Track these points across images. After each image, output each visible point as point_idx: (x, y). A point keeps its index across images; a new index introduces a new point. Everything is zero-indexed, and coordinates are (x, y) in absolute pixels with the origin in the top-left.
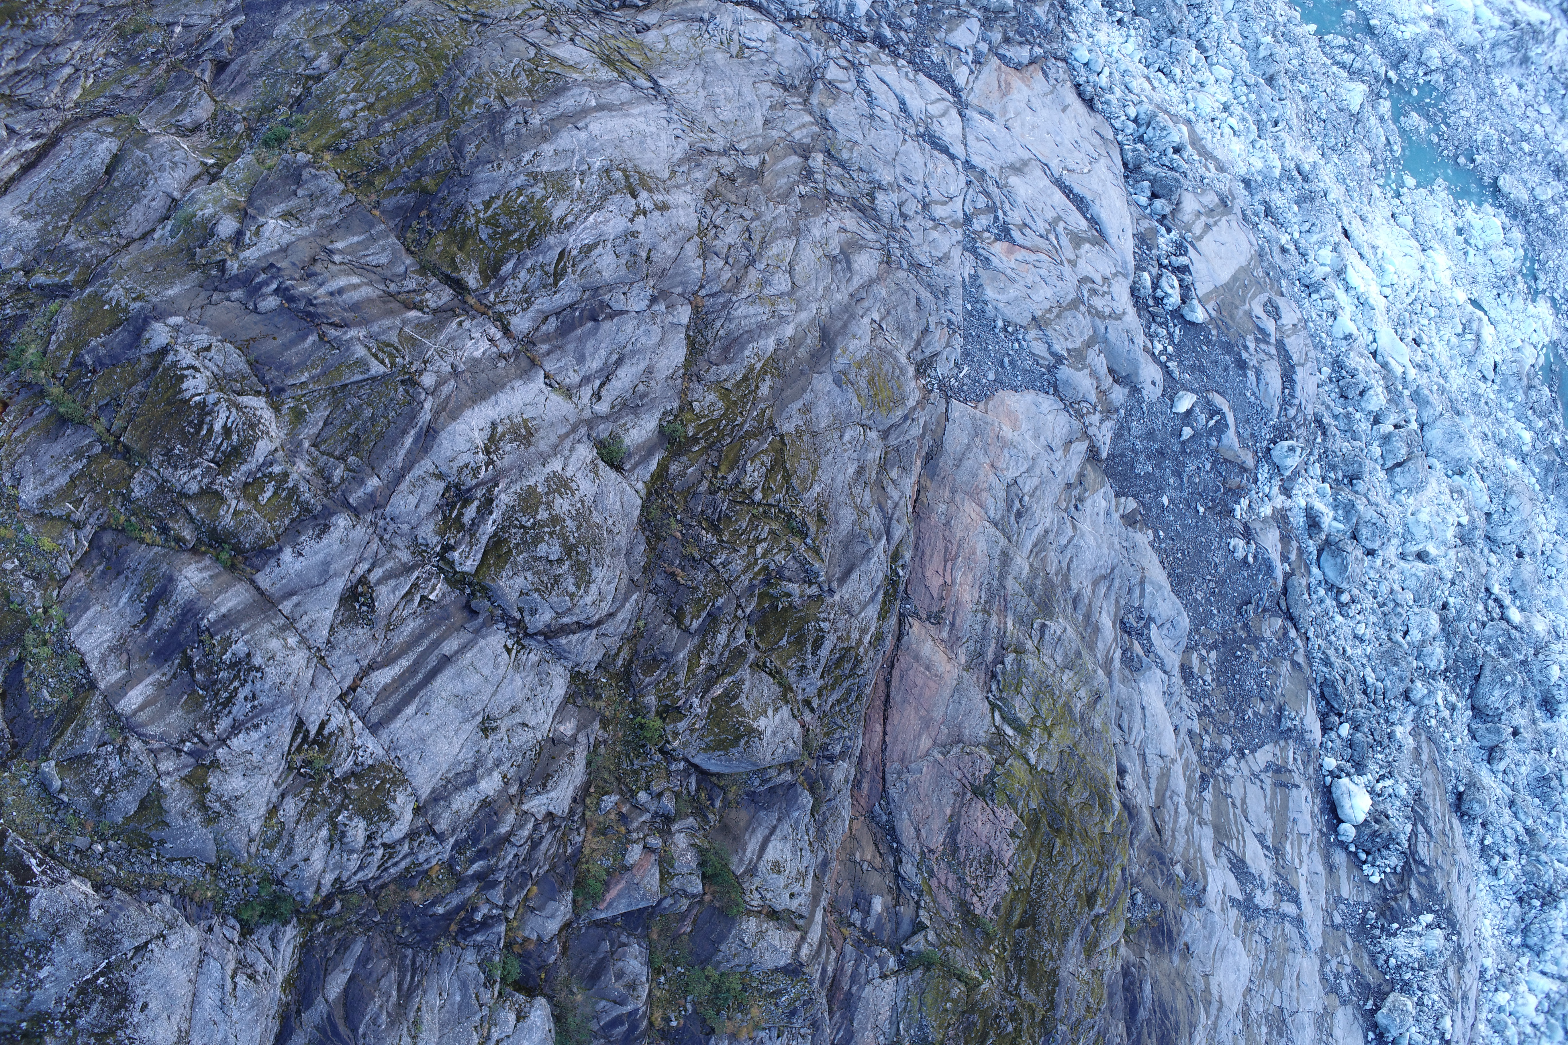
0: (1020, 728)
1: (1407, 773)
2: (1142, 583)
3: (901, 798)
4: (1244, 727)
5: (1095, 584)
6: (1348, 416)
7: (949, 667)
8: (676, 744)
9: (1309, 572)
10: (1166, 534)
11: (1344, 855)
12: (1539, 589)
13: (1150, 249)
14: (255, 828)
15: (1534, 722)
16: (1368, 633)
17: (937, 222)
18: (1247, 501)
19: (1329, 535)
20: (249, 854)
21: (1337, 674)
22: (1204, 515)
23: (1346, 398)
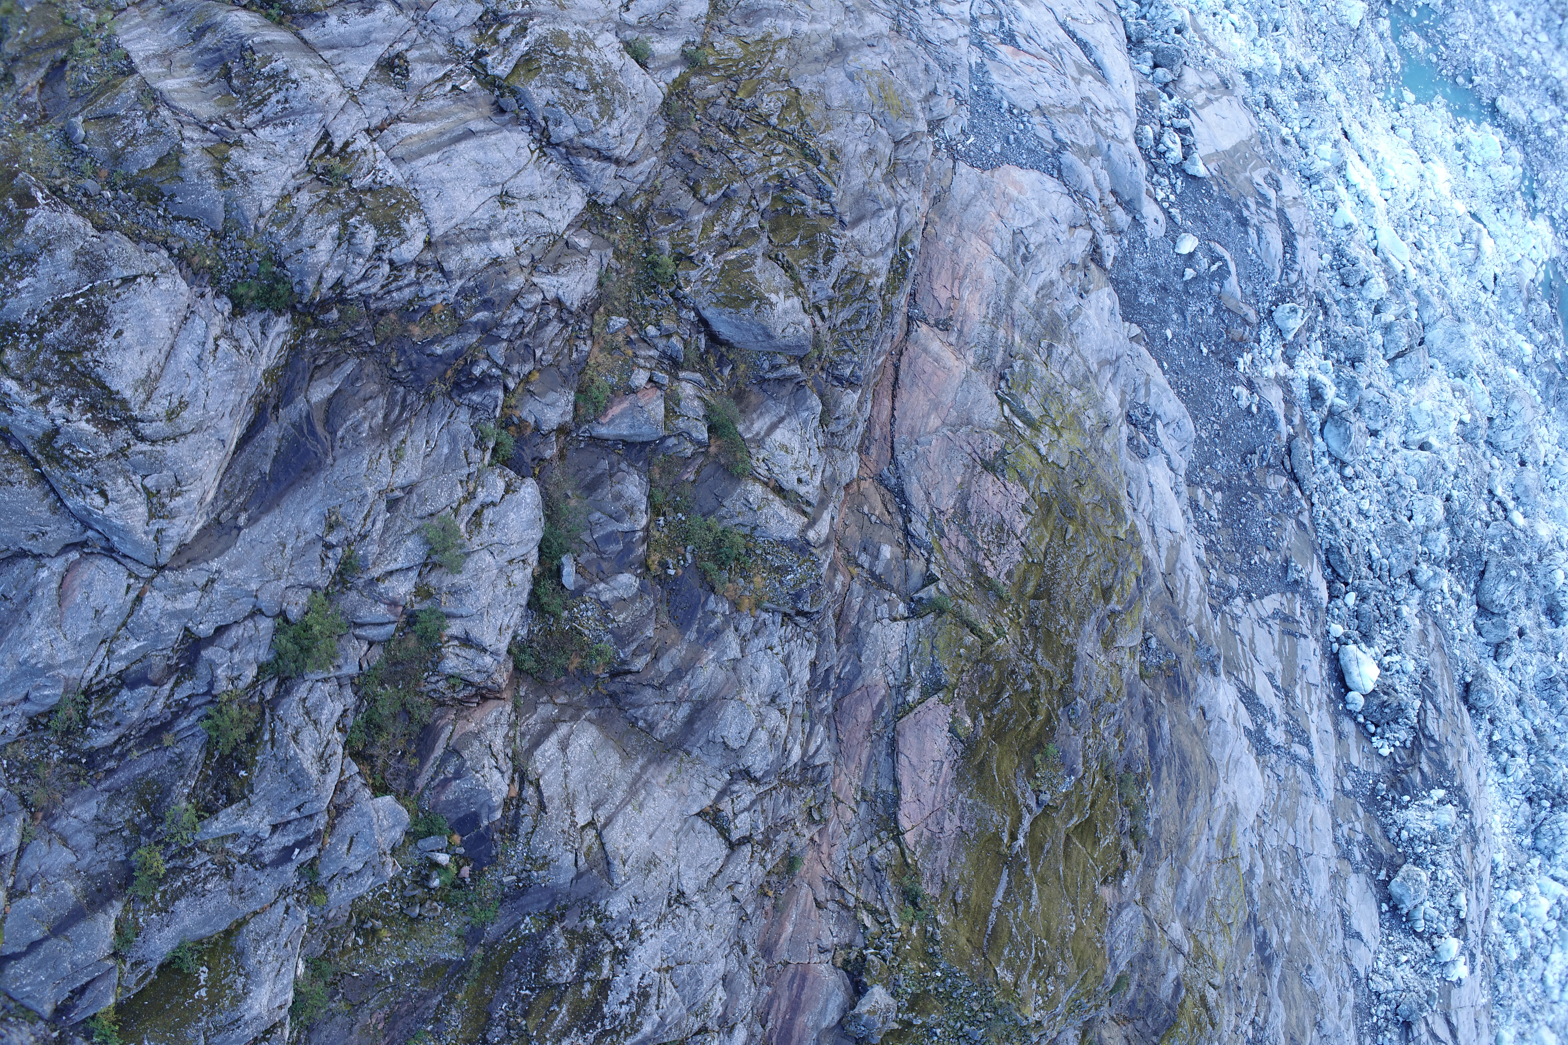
0: (1030, 423)
1: (1414, 650)
2: (1147, 384)
3: (910, 464)
4: (1250, 571)
5: (1103, 363)
6: (1349, 301)
7: (957, 363)
8: (687, 290)
9: (1313, 441)
10: (1170, 366)
11: (1352, 725)
12: (1542, 498)
13: (1152, 108)
14: (267, 205)
15: (1539, 625)
16: (1373, 510)
17: (945, 16)
18: (1250, 357)
19: (1332, 406)
20: (256, 227)
21: (1342, 541)
22: (1207, 356)
23: (1347, 286)
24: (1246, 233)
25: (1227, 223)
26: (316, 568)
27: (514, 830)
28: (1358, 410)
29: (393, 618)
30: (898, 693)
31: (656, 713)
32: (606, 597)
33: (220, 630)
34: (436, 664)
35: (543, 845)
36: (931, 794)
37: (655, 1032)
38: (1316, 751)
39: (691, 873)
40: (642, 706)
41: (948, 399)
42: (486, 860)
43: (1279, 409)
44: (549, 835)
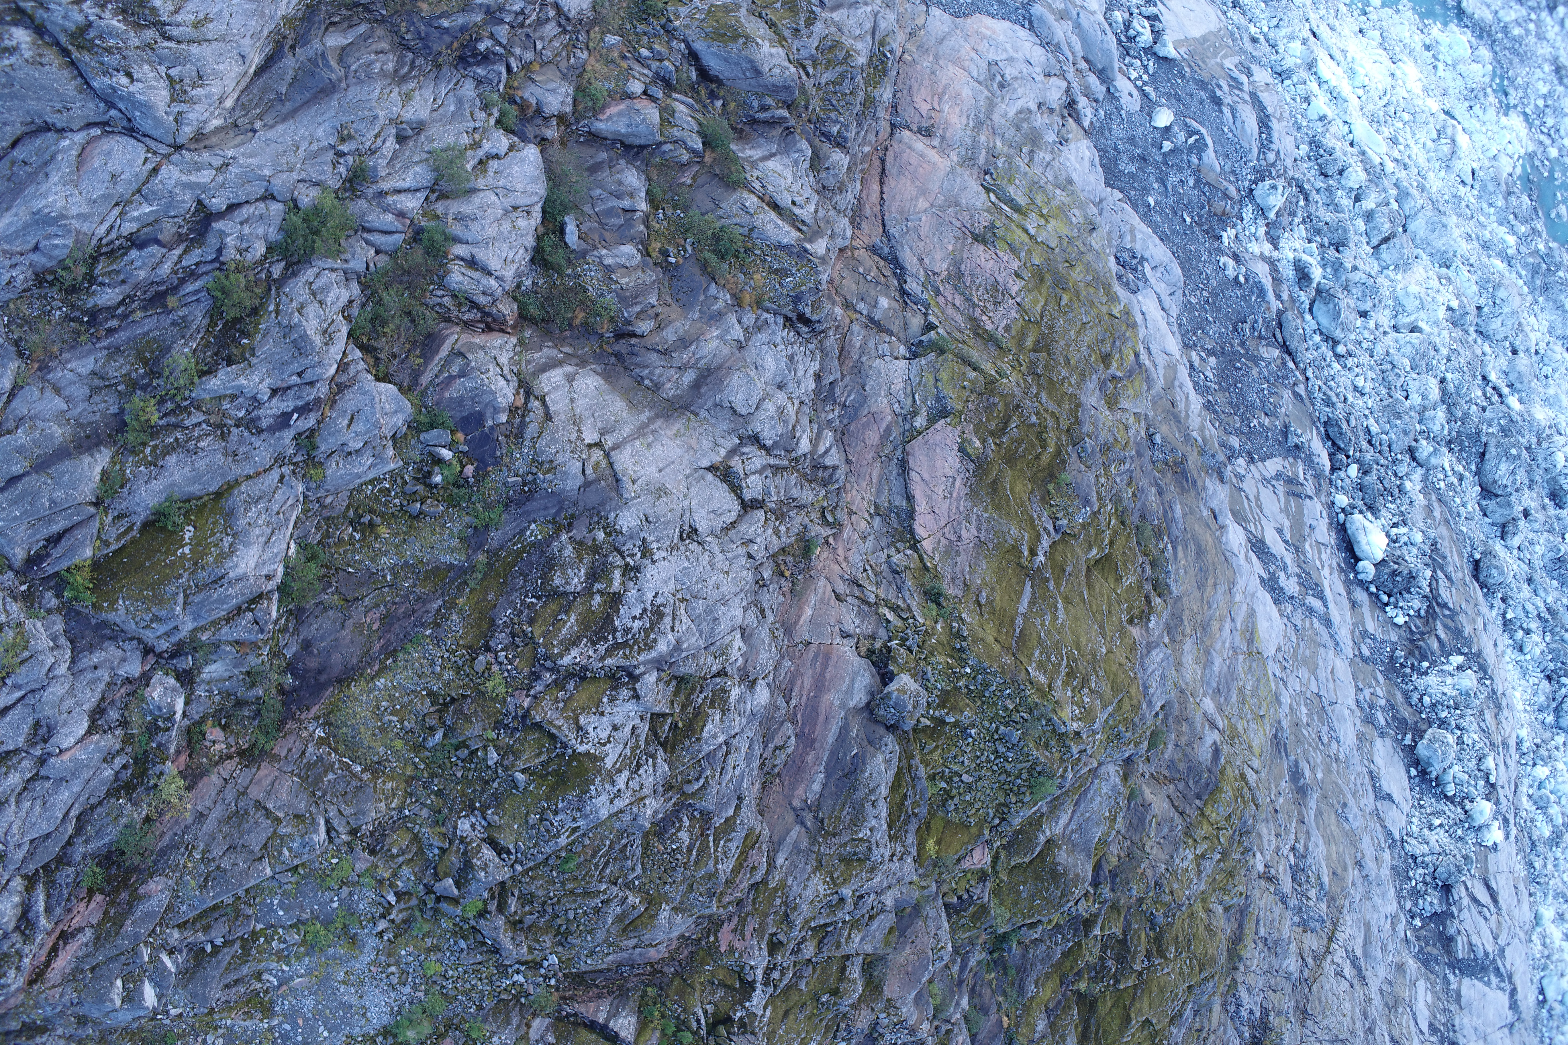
0: (1017, 208)
1: (1421, 523)
2: (1132, 232)
3: (902, 237)
4: (1250, 434)
6: (1329, 189)
7: (941, 160)
8: (677, 23)
9: (1303, 319)
11: (1365, 595)
12: (1535, 383)
15: (1544, 507)
16: (1369, 386)
18: (1234, 231)
19: (1319, 284)
21: (1340, 415)
22: (1191, 226)
23: (1326, 176)
24: (1221, 112)
25: (1202, 102)
26: (328, 169)
27: (520, 435)
28: (1346, 288)
29: (401, 229)
30: (905, 420)
31: (661, 375)
32: (608, 261)
33: (232, 207)
34: (442, 278)
35: (549, 450)
36: (945, 505)
37: (671, 655)
38: (1331, 605)
39: (703, 512)
40: (647, 367)
41: (935, 187)
42: (490, 460)
43: (1267, 283)
44: (554, 440)
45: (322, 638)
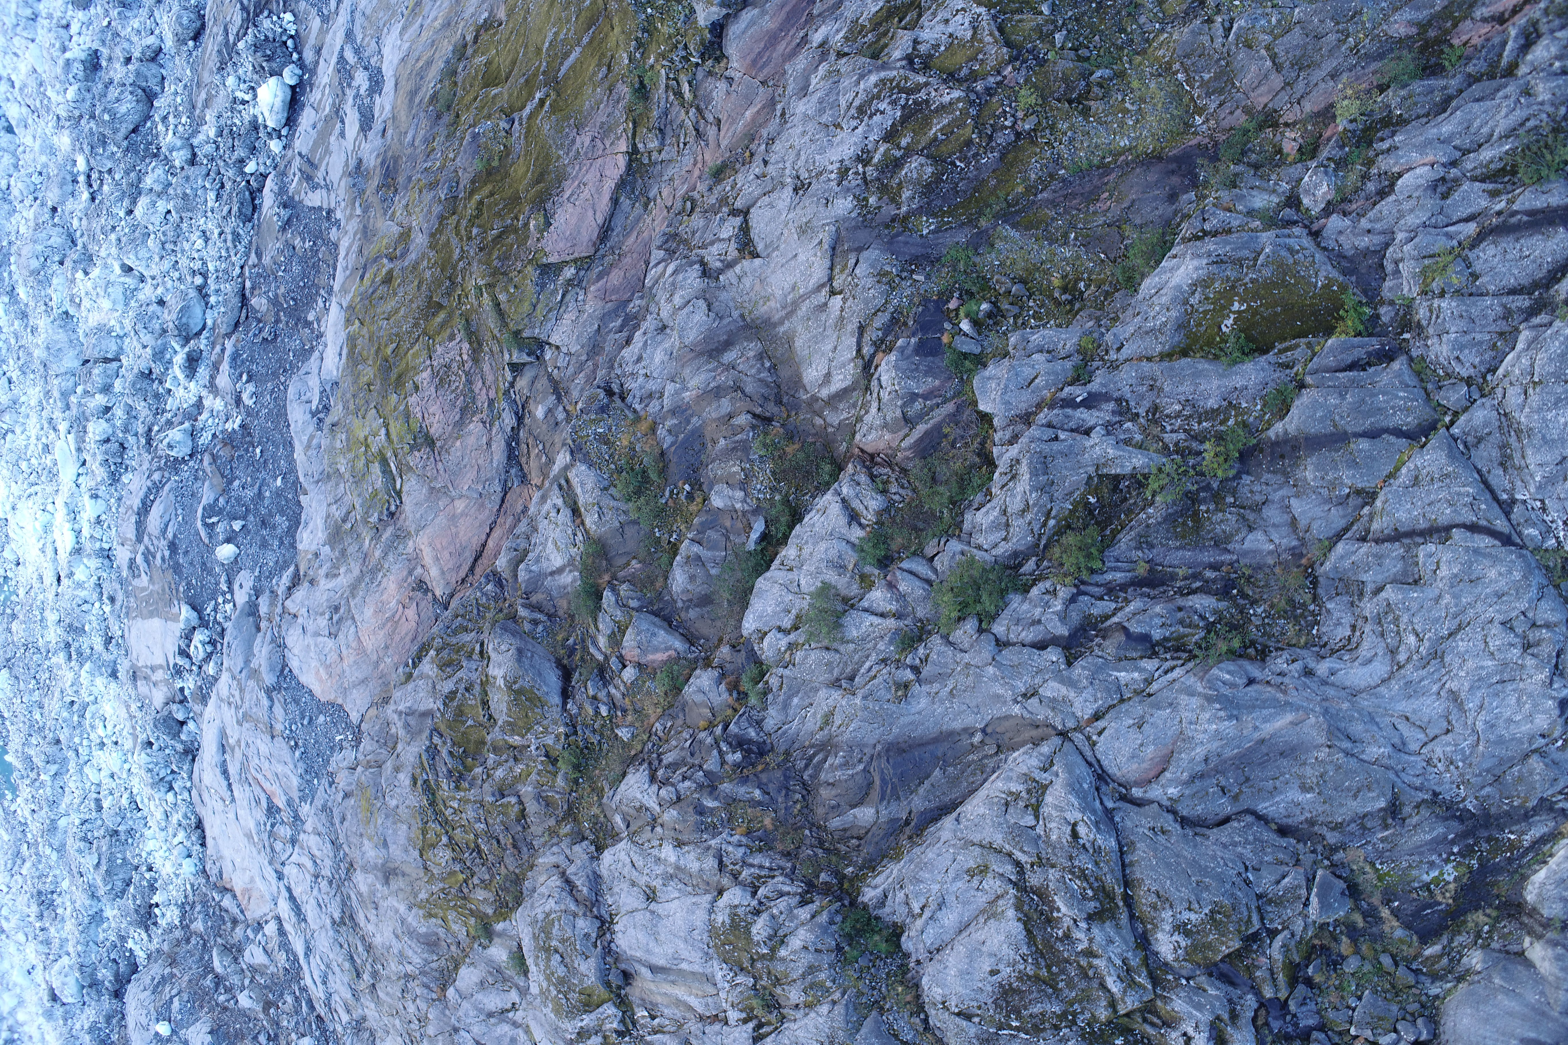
0: (384, 463)
1: (221, 94)
3: (493, 479)
6: (126, 431)
7: (423, 547)
8: (562, 730)
13: (201, 688)
14: (824, 1009)
16: (195, 236)
17: (313, 858)
18: (226, 426)
19: (183, 346)
20: (843, 995)
21: (233, 222)
22: (259, 444)
23: (122, 445)
24: (175, 536)
25: (186, 553)
26: (934, 656)
27: (893, 321)
28: (165, 331)
29: (898, 573)
30: (580, 281)
31: (752, 367)
32: (740, 494)
33: (1041, 646)
34: (887, 510)
35: (874, 294)
36: (589, 176)
37: (870, 72)
38: (337, 50)
39: (781, 205)
40: (760, 380)
41: (441, 520)
42: (931, 306)
43: (225, 367)
44: (866, 302)
45: (1156, 198)
